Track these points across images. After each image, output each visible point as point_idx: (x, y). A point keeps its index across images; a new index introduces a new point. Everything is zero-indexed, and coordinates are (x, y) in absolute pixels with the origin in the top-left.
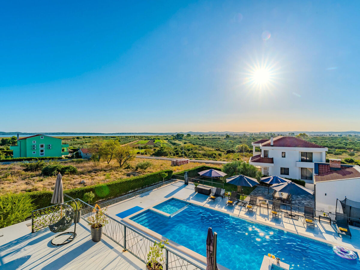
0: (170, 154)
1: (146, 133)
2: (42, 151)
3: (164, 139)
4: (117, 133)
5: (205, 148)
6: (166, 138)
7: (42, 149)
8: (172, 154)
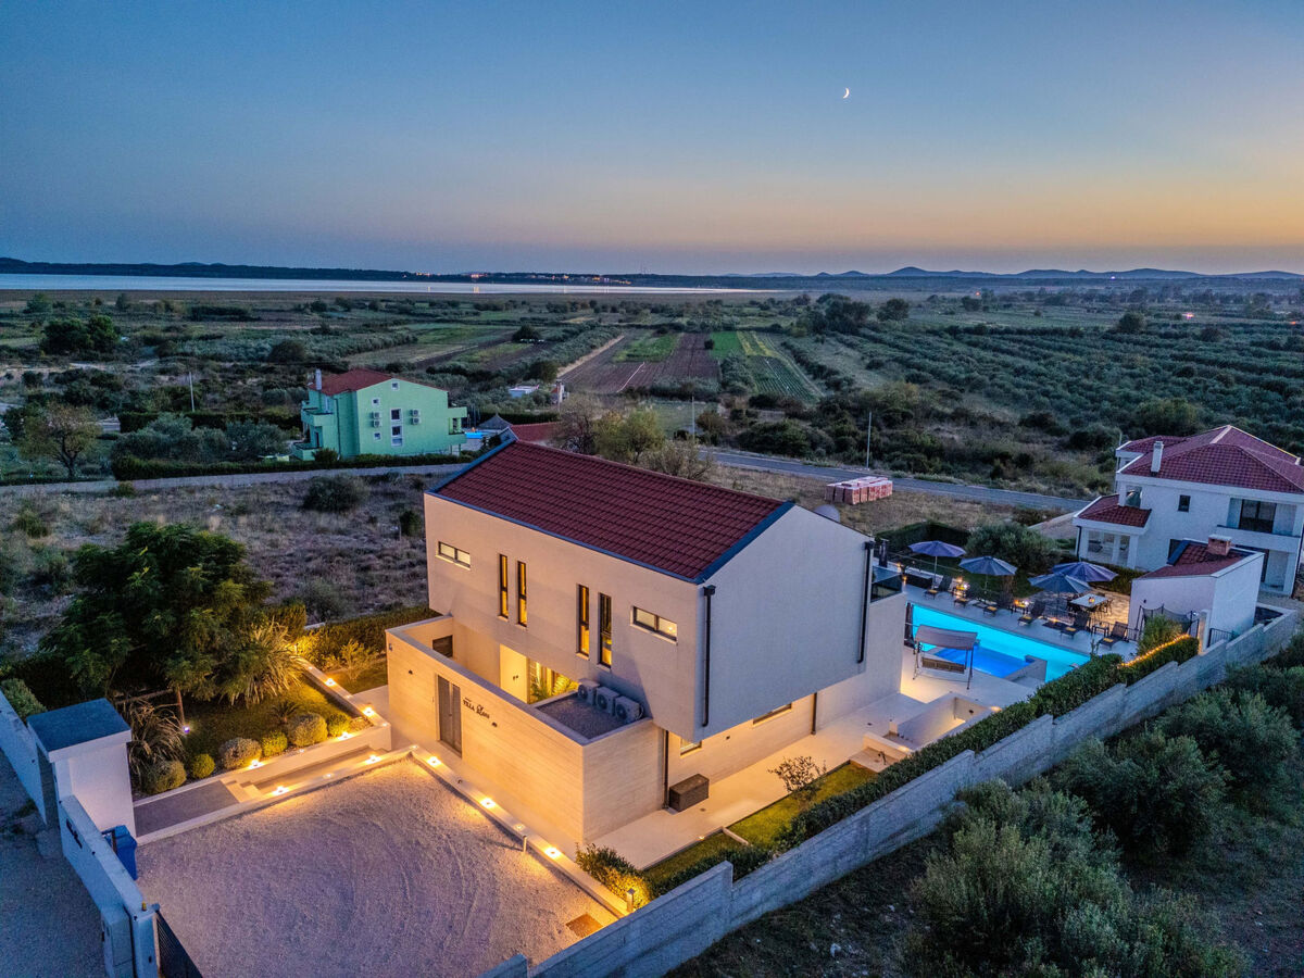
0: (814, 446)
1: (647, 276)
2: (396, 431)
3: (759, 330)
4: (493, 271)
5: (978, 405)
6: (768, 325)
7: (396, 423)
8: (819, 449)
